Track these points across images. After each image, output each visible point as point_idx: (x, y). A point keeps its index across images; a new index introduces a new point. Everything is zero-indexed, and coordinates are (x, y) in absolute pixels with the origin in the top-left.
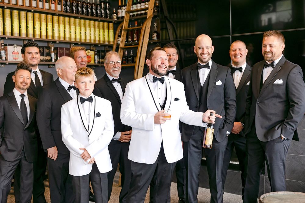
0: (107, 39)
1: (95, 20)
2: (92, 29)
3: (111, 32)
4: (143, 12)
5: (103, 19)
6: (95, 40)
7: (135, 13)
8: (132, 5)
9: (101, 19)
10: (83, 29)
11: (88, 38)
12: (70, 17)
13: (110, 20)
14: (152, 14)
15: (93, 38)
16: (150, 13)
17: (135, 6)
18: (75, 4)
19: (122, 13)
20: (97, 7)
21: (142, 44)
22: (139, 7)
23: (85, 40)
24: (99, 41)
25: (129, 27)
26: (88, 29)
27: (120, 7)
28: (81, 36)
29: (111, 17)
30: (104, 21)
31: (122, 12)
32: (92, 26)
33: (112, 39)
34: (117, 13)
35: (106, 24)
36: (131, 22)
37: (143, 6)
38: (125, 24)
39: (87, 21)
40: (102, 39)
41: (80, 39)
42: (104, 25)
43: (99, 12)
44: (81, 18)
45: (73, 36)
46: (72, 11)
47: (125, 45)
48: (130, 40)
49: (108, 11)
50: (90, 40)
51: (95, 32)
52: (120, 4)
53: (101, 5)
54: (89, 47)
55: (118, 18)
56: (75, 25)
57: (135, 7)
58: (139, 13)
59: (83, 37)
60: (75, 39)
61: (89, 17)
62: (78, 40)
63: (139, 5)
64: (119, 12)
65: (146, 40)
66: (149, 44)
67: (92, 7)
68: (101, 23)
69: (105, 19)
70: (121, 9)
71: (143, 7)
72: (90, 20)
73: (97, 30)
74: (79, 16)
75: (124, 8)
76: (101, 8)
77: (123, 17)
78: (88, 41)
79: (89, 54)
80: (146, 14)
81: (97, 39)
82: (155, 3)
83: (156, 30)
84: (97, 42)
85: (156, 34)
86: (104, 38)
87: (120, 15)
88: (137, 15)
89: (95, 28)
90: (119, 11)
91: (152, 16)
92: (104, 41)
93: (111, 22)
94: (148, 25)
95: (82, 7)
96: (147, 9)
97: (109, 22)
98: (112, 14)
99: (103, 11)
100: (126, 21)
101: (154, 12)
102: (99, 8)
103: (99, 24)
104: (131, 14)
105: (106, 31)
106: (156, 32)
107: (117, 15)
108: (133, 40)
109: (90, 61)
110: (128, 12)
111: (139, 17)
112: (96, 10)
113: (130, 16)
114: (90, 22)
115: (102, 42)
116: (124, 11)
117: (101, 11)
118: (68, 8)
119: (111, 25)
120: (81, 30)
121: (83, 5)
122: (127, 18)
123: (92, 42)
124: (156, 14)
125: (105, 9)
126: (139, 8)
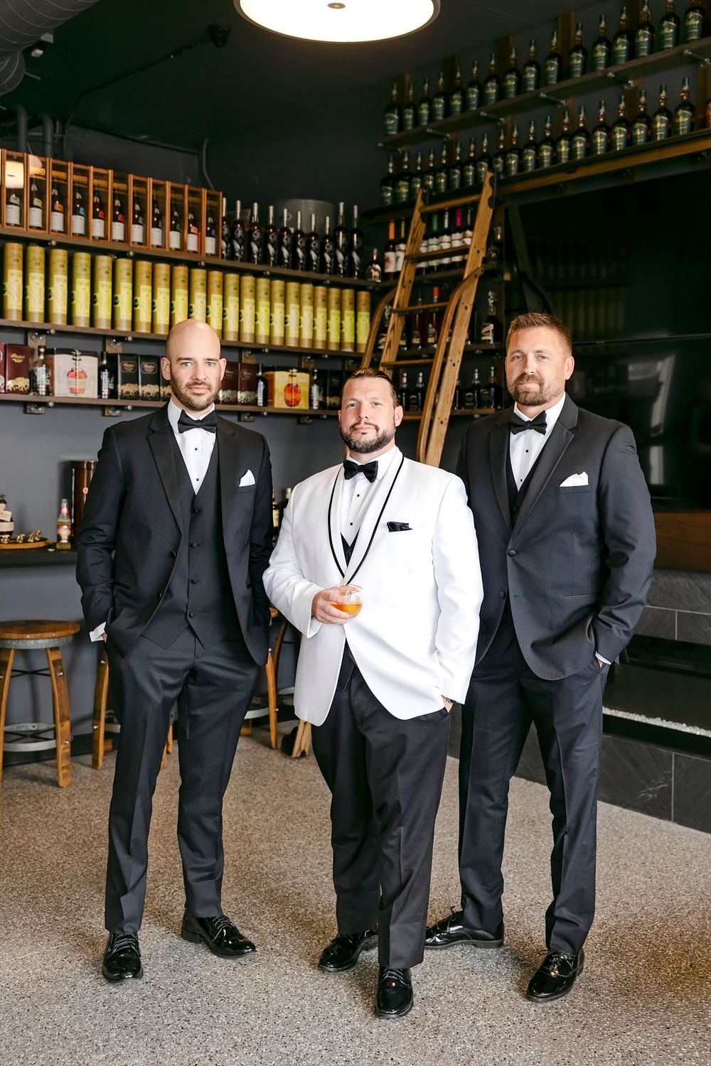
0: (349, 338)
1: (316, 283)
2: (307, 309)
3: (364, 317)
4: (457, 259)
5: (341, 279)
6: (313, 341)
7: (434, 263)
8: (426, 237)
9: (335, 278)
10: (278, 307)
11: (293, 333)
12: (242, 272)
13: (362, 283)
14: (480, 264)
15: (307, 335)
16: (474, 262)
17: (433, 241)
18: (257, 235)
19: (396, 261)
20: (323, 245)
21: (446, 355)
22: (446, 242)
23: (285, 339)
24: (327, 342)
25: (413, 301)
26: (293, 308)
27: (392, 247)
28: (271, 329)
29: (365, 274)
30: (342, 286)
31: (397, 259)
32: (306, 298)
33: (363, 339)
34: (382, 262)
35: (348, 294)
36: (420, 287)
37: (456, 241)
38: (400, 295)
39: (293, 286)
40: (334, 338)
41: (270, 338)
42: (341, 295)
43: (328, 258)
44: (273, 277)
45: (248, 329)
46: (248, 255)
47: (398, 359)
48: (416, 341)
49: (355, 256)
50: (299, 340)
51: (315, 316)
52: (392, 236)
53: (334, 239)
54: (295, 361)
55: (384, 276)
56: (256, 297)
57: (433, 245)
58: (446, 261)
59: (278, 332)
60: (255, 336)
61: (299, 273)
62: (263, 341)
63: (446, 238)
64: (388, 260)
65: (460, 340)
66: (468, 354)
67: (308, 243)
68: (334, 292)
69: (347, 280)
70: (394, 250)
71: (457, 244)
72: (301, 281)
73: (321, 311)
74: (269, 270)
75: (402, 246)
76: (336, 246)
77: (397, 274)
78: (292, 343)
79: (294, 381)
80: (463, 263)
81: (320, 336)
82: (492, 233)
83: (492, 311)
84: (319, 346)
85: (491, 326)
86: (341, 335)
87: (390, 269)
88: (441, 267)
89: (314, 304)
90: (390, 255)
91: (480, 273)
92: (341, 344)
93: (364, 288)
94: (466, 297)
95: (278, 246)
96: (464, 251)
97: (357, 289)
98: (366, 263)
99: (340, 256)
100: (403, 286)
101: (485, 261)
102: (329, 246)
103: (328, 293)
104: (423, 265)
105: (349, 314)
106: (491, 320)
107: (383, 267)
108: (424, 343)
109: (297, 403)
110: (412, 259)
111: (442, 274)
112: (321, 252)
113: (419, 271)
114: (300, 289)
115: (333, 348)
116: (402, 255)
117: (334, 257)
118: (237, 246)
119: (364, 296)
120: (271, 311)
121: (281, 237)
122: (408, 276)
123: (306, 345)
124: (492, 265)
125: (348, 250)
126: (446, 246)
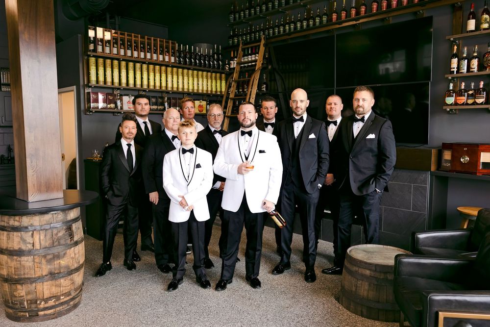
0: (219, 89)
1: (208, 71)
2: (205, 80)
3: (224, 83)
4: (254, 63)
5: (216, 70)
6: (207, 91)
7: (246, 65)
8: (243, 56)
9: (214, 70)
10: (196, 79)
11: (200, 88)
12: (183, 68)
13: (222, 71)
14: (261, 65)
15: (205, 89)
16: (259, 65)
17: (246, 57)
18: (188, 56)
19: (234, 64)
20: (210, 59)
21: (250, 95)
22: (250, 58)
23: (198, 90)
24: (212, 91)
25: (239, 77)
26: (200, 80)
27: (232, 59)
28: (193, 87)
29: (224, 68)
30: (216, 72)
31: (234, 63)
32: (204, 77)
33: (223, 90)
34: (229, 64)
35: (218, 75)
36: (242, 73)
37: (253, 58)
38: (235, 76)
39: (200, 73)
40: (214, 90)
41: (193, 90)
42: (216, 75)
43: (211, 63)
44: (194, 70)
45: (186, 87)
46: (185, 62)
47: (235, 96)
48: (241, 90)
49: (220, 62)
50: (203, 90)
51: (207, 82)
52: (232, 56)
53: (213, 57)
54: (201, 97)
55: (230, 69)
56: (188, 77)
57: (246, 59)
58: (250, 64)
59: (196, 88)
60: (188, 89)
61: (202, 68)
62: (191, 91)
63: (250, 57)
64: (231, 63)
65: (255, 90)
66: (257, 94)
67: (205, 58)
68: (214, 74)
69: (218, 70)
70: (233, 61)
71: (253, 59)
72: (203, 71)
73: (209, 81)
74: (192, 67)
75: (236, 59)
76: (214, 59)
77: (234, 68)
78: (200, 91)
79: (201, 104)
80: (256, 65)
81: (209, 89)
82: (264, 55)
83: (265, 81)
84: (209, 92)
85: (265, 86)
86: (216, 88)
87: (232, 67)
88: (248, 66)
89: (207, 79)
90: (232, 62)
91: (261, 68)
92: (216, 91)
93: (223, 73)
94: (257, 76)
95: (195, 60)
96: (256, 61)
97: (221, 73)
98: (224, 65)
99: (215, 62)
100: (236, 73)
101: (262, 64)
102: (212, 59)
103: (212, 75)
104: (242, 65)
105: (219, 82)
106: (265, 83)
107: (229, 66)
108: (243, 91)
109: (202, 111)
110: (239, 63)
111: (249, 68)
112: (209, 61)
113: (241, 67)
114: (203, 73)
115: (214, 93)
116: (235, 62)
117: (213, 63)
118: (182, 60)
119: (223, 75)
120: (193, 81)
121: (196, 56)
122: (238, 69)
123: (205, 92)
124: (265, 65)
125: (218, 61)
126: (250, 59)
